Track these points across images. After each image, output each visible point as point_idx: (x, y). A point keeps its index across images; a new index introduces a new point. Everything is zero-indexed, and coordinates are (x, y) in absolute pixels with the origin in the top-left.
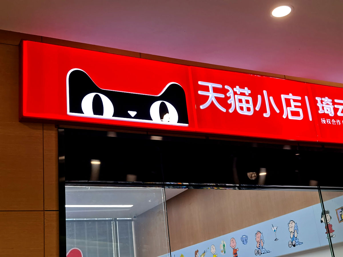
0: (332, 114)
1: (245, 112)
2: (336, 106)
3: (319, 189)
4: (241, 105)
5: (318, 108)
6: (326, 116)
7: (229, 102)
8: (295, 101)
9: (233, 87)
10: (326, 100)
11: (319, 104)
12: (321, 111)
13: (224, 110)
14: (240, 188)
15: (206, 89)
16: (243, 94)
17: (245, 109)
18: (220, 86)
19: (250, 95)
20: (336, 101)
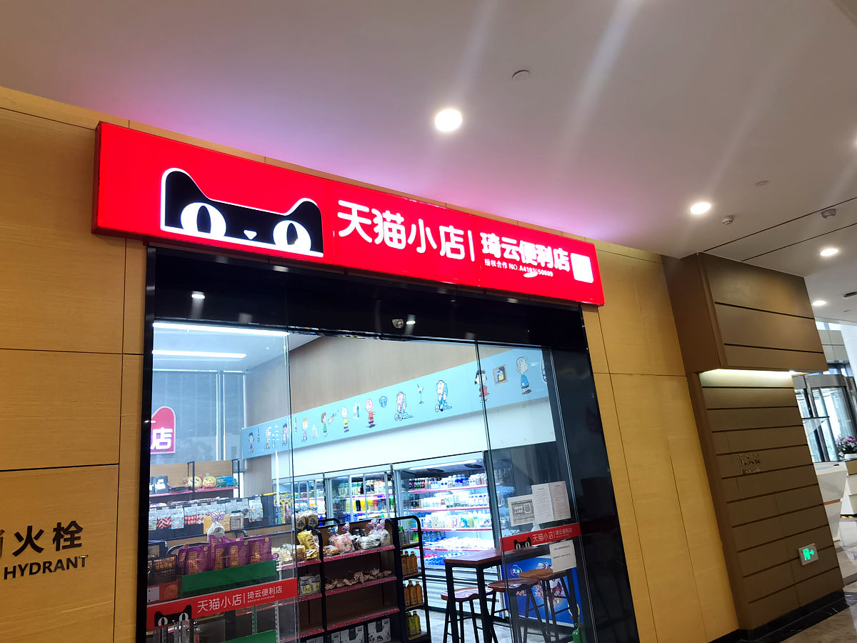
0: (498, 255)
1: (395, 245)
2: (504, 246)
3: (477, 343)
4: (391, 235)
5: (482, 247)
6: (491, 257)
7: (376, 230)
8: (456, 235)
9: (382, 211)
10: (493, 237)
11: (484, 242)
12: (485, 251)
13: (369, 240)
14: (382, 337)
15: (349, 211)
16: (393, 221)
17: (395, 240)
18: (366, 209)
19: (402, 224)
20: (504, 239)
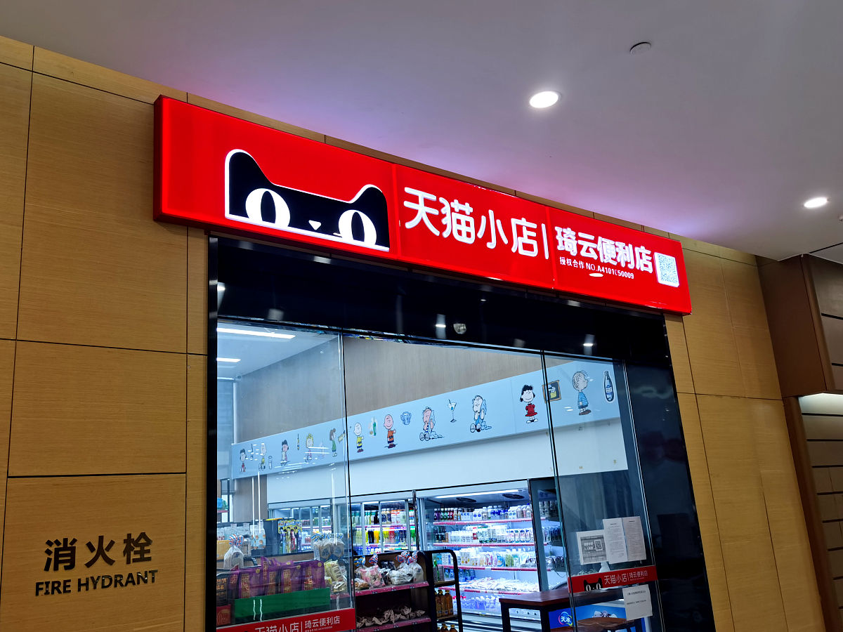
0: (574, 253)
1: (463, 239)
2: (580, 242)
3: (543, 354)
4: (459, 227)
5: (557, 243)
6: (566, 254)
7: (444, 221)
8: (529, 229)
9: (450, 201)
10: (569, 232)
11: (559, 237)
12: (560, 248)
13: (437, 233)
15: (415, 199)
16: (462, 212)
17: (464, 234)
18: (433, 198)
19: (471, 215)
20: (581, 235)
